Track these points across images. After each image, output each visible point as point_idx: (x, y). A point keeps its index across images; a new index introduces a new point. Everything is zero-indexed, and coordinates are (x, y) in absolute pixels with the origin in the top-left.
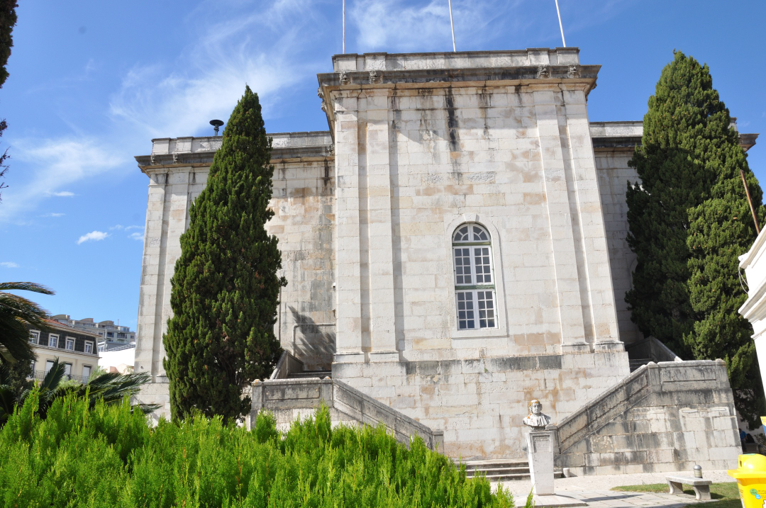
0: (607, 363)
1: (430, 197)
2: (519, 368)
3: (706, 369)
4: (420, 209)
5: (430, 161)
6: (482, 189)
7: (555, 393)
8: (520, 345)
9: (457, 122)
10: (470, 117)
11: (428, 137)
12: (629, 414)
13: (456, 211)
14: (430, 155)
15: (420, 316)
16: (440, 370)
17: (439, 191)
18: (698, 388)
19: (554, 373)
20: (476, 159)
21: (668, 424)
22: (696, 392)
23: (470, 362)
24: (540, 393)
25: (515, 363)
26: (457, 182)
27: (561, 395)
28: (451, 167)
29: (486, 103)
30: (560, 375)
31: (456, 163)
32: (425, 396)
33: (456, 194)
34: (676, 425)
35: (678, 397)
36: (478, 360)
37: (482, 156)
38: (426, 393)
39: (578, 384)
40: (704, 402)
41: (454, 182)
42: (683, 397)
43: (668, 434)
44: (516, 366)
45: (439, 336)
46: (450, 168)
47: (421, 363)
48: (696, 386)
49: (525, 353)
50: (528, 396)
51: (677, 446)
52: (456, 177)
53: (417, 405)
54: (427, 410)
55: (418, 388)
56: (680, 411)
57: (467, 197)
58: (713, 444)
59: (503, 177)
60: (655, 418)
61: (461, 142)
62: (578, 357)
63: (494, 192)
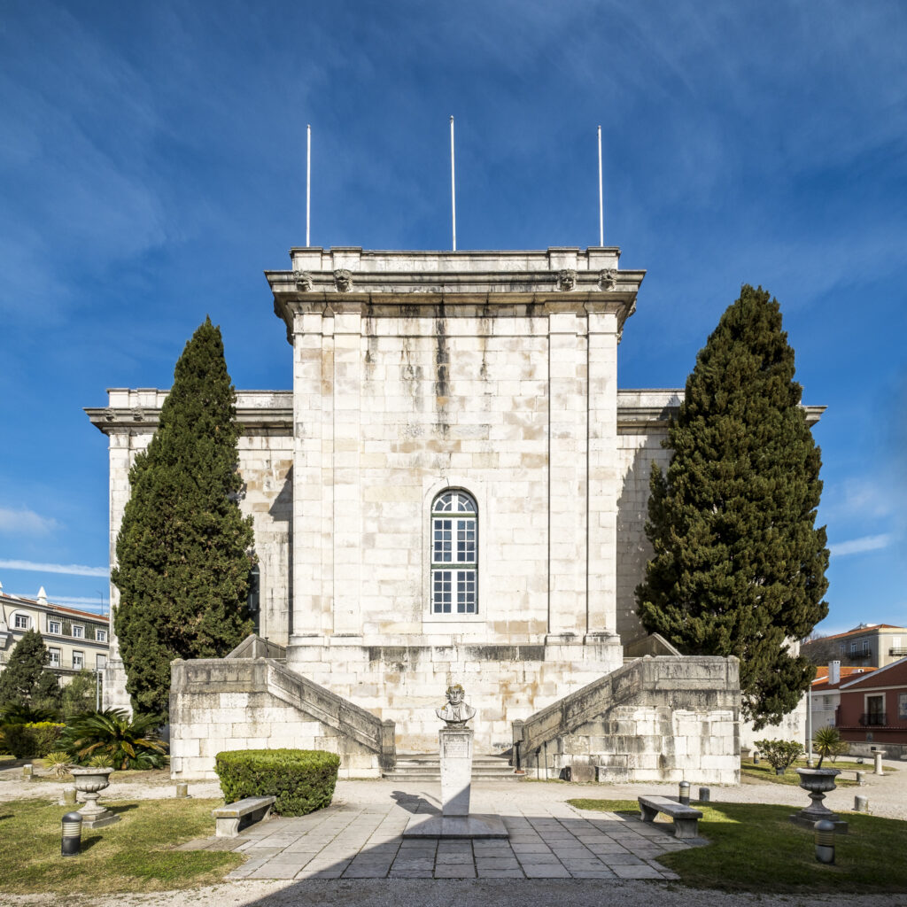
0: (597, 657)
1: (408, 454)
2: (496, 658)
3: (714, 666)
4: (395, 470)
5: (411, 408)
6: (471, 446)
7: (535, 687)
8: (500, 633)
9: (447, 355)
10: (465, 349)
11: (410, 376)
12: (612, 713)
13: (438, 472)
14: (412, 400)
15: (389, 597)
16: (407, 656)
17: (419, 447)
18: (700, 688)
19: (535, 665)
20: (468, 408)
21: (658, 726)
22: (697, 691)
23: (442, 649)
24: (517, 686)
25: (494, 653)
26: (442, 436)
27: (541, 689)
28: (436, 417)
29: (488, 330)
30: (542, 668)
31: (442, 411)
32: (390, 685)
33: (440, 451)
34: (667, 729)
35: (674, 697)
36: (451, 648)
37: (476, 403)
38: (391, 682)
39: (561, 678)
40: (705, 703)
41: (438, 437)
42: (680, 697)
43: (657, 738)
44: (493, 656)
45: (409, 618)
46: (434, 418)
47: (387, 648)
48: (698, 686)
49: (504, 642)
50: (504, 689)
51: (664, 752)
52: (442, 430)
53: (380, 694)
54: (391, 700)
55: (381, 675)
56: (674, 713)
57: (453, 455)
58: (707, 752)
59: (498, 432)
60: (642, 719)
61: (451, 383)
62: (564, 648)
63: (486, 451)
